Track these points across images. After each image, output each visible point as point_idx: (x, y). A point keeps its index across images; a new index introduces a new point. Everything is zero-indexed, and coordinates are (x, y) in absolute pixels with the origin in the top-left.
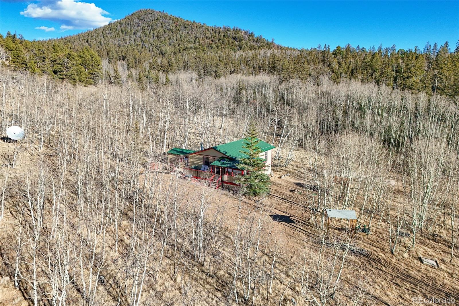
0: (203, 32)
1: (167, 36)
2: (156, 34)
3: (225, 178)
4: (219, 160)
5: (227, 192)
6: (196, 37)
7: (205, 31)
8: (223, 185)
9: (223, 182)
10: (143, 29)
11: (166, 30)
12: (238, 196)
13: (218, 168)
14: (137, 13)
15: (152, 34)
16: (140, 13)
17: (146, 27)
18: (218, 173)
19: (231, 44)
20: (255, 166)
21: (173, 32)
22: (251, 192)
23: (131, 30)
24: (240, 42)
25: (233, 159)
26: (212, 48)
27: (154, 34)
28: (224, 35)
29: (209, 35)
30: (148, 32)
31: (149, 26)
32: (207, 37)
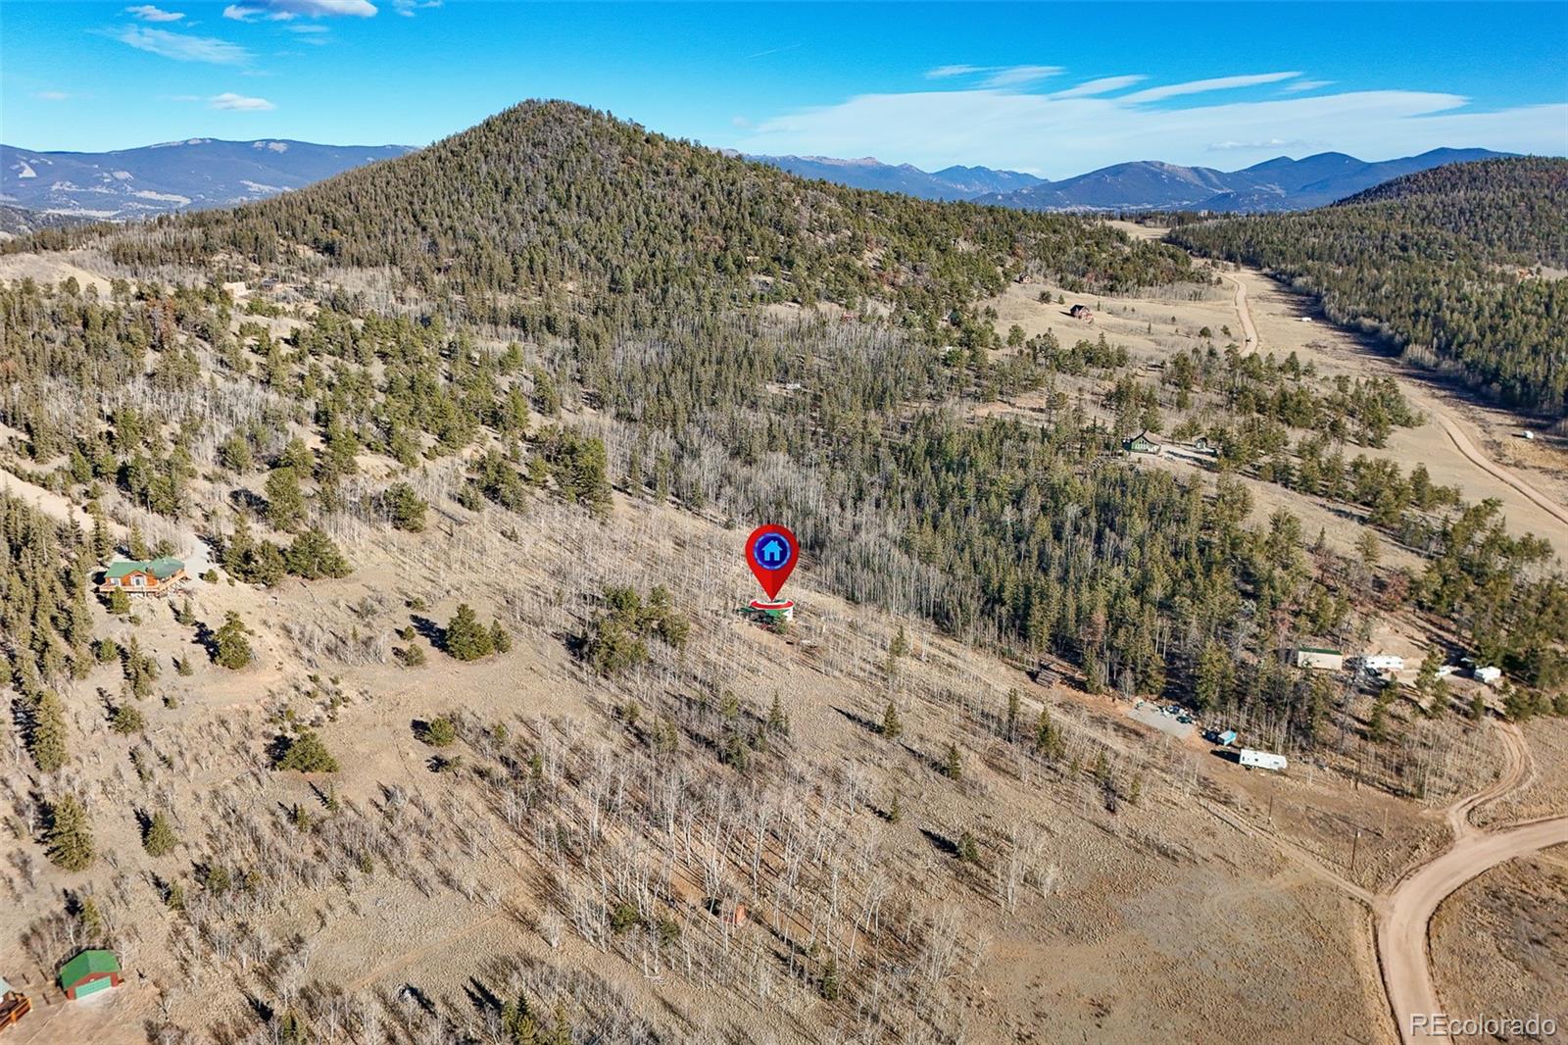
0: (700, 196)
1: (613, 210)
2: (584, 201)
3: (770, 626)
4: (766, 617)
5: (770, 632)
6: (684, 217)
7: (705, 195)
8: (768, 629)
10: (549, 182)
11: (608, 186)
12: (774, 634)
13: (766, 621)
14: (522, 114)
15: (574, 199)
16: (530, 115)
17: (555, 174)
18: (766, 624)
19: (768, 250)
20: (782, 622)
21: (625, 195)
22: (780, 632)
23: (517, 179)
24: (788, 235)
25: (772, 618)
26: (726, 269)
27: (579, 198)
28: (751, 214)
29: (715, 213)
30: (561, 190)
31: (561, 167)
32: (710, 219)
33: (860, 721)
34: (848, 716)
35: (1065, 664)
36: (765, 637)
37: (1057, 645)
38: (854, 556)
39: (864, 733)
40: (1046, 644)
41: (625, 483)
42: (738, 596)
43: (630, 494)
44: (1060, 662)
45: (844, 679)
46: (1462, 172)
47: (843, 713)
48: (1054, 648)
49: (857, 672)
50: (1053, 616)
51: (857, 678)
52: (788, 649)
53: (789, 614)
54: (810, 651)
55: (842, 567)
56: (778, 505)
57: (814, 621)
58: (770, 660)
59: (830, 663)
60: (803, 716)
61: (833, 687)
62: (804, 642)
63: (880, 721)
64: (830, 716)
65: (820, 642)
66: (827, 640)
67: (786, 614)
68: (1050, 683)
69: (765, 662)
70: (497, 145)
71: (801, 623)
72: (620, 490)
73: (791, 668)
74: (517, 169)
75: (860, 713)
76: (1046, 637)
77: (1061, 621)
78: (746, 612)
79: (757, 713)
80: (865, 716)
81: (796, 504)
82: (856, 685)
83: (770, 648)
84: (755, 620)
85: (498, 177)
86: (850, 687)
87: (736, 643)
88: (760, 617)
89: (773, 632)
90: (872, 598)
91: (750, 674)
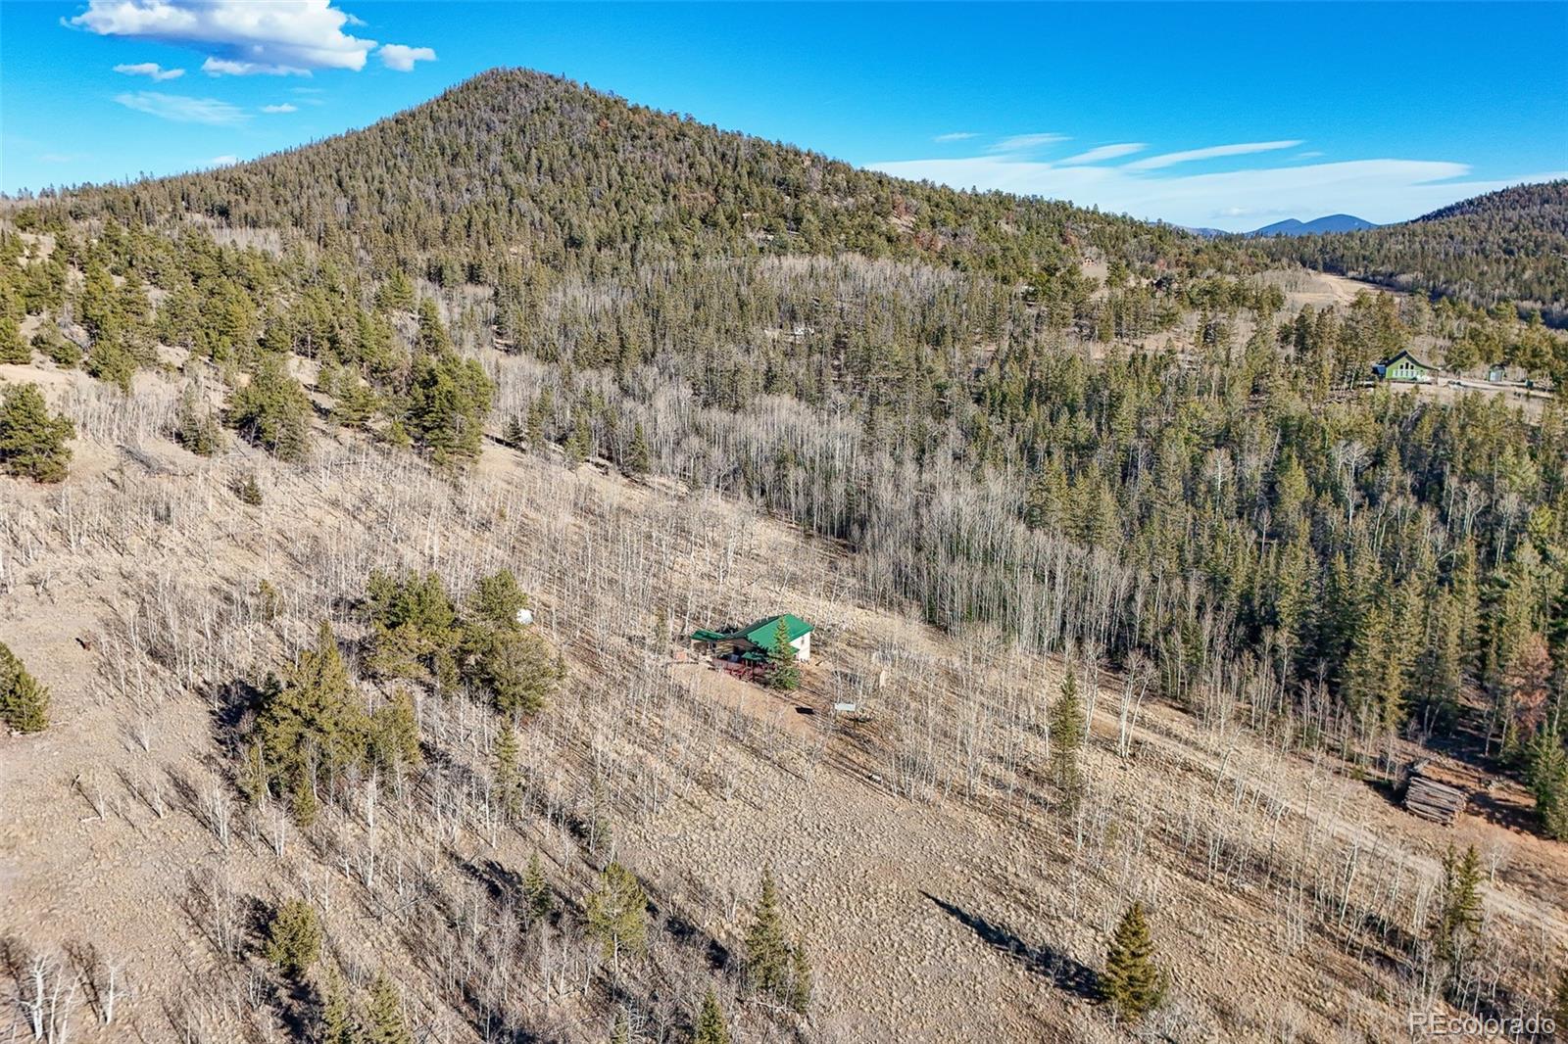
0: (688, 157)
1: (579, 172)
2: (546, 164)
3: (757, 670)
4: (750, 651)
5: (758, 685)
6: (667, 178)
7: (694, 157)
8: (754, 678)
9: (754, 674)
10: (506, 143)
11: (576, 149)
12: (768, 690)
13: (749, 660)
14: (483, 83)
15: (534, 161)
16: (492, 83)
17: (514, 137)
18: (749, 665)
19: (771, 207)
20: (786, 660)
21: (596, 157)
22: (781, 685)
23: (468, 144)
24: (796, 196)
25: (764, 651)
26: (715, 225)
27: (540, 161)
28: (749, 173)
29: (705, 171)
30: (520, 156)
31: (522, 131)
32: (699, 180)
33: (1021, 949)
34: (982, 928)
35: (1450, 763)
36: (742, 694)
37: (1421, 722)
38: (929, 535)
39: (1044, 997)
40: (1394, 715)
41: (516, 431)
42: (692, 608)
43: (523, 451)
44: (1434, 757)
45: (946, 806)
46: (1533, 194)
47: (965, 919)
48: (1413, 725)
49: (979, 787)
50: (1407, 652)
51: (978, 802)
52: (802, 727)
53: (802, 646)
54: (852, 729)
55: (908, 555)
56: (781, 463)
57: (860, 660)
58: (755, 752)
59: (910, 765)
60: (850, 929)
61: (922, 830)
62: (841, 707)
63: (1085, 949)
64: (929, 928)
65: (876, 708)
66: (893, 704)
67: (795, 643)
68: (1445, 811)
69: (742, 759)
70: (449, 112)
71: (828, 665)
72: (508, 445)
73: (809, 774)
74: (469, 134)
75: (1014, 919)
76: (1393, 699)
77: (1428, 664)
78: (705, 641)
79: (710, 924)
80: (1038, 934)
81: (812, 461)
82: (983, 825)
83: (756, 722)
84: (726, 658)
85: (446, 143)
86: (967, 829)
87: (672, 708)
88: (737, 651)
89: (766, 684)
90: (979, 613)
91: (698, 794)
